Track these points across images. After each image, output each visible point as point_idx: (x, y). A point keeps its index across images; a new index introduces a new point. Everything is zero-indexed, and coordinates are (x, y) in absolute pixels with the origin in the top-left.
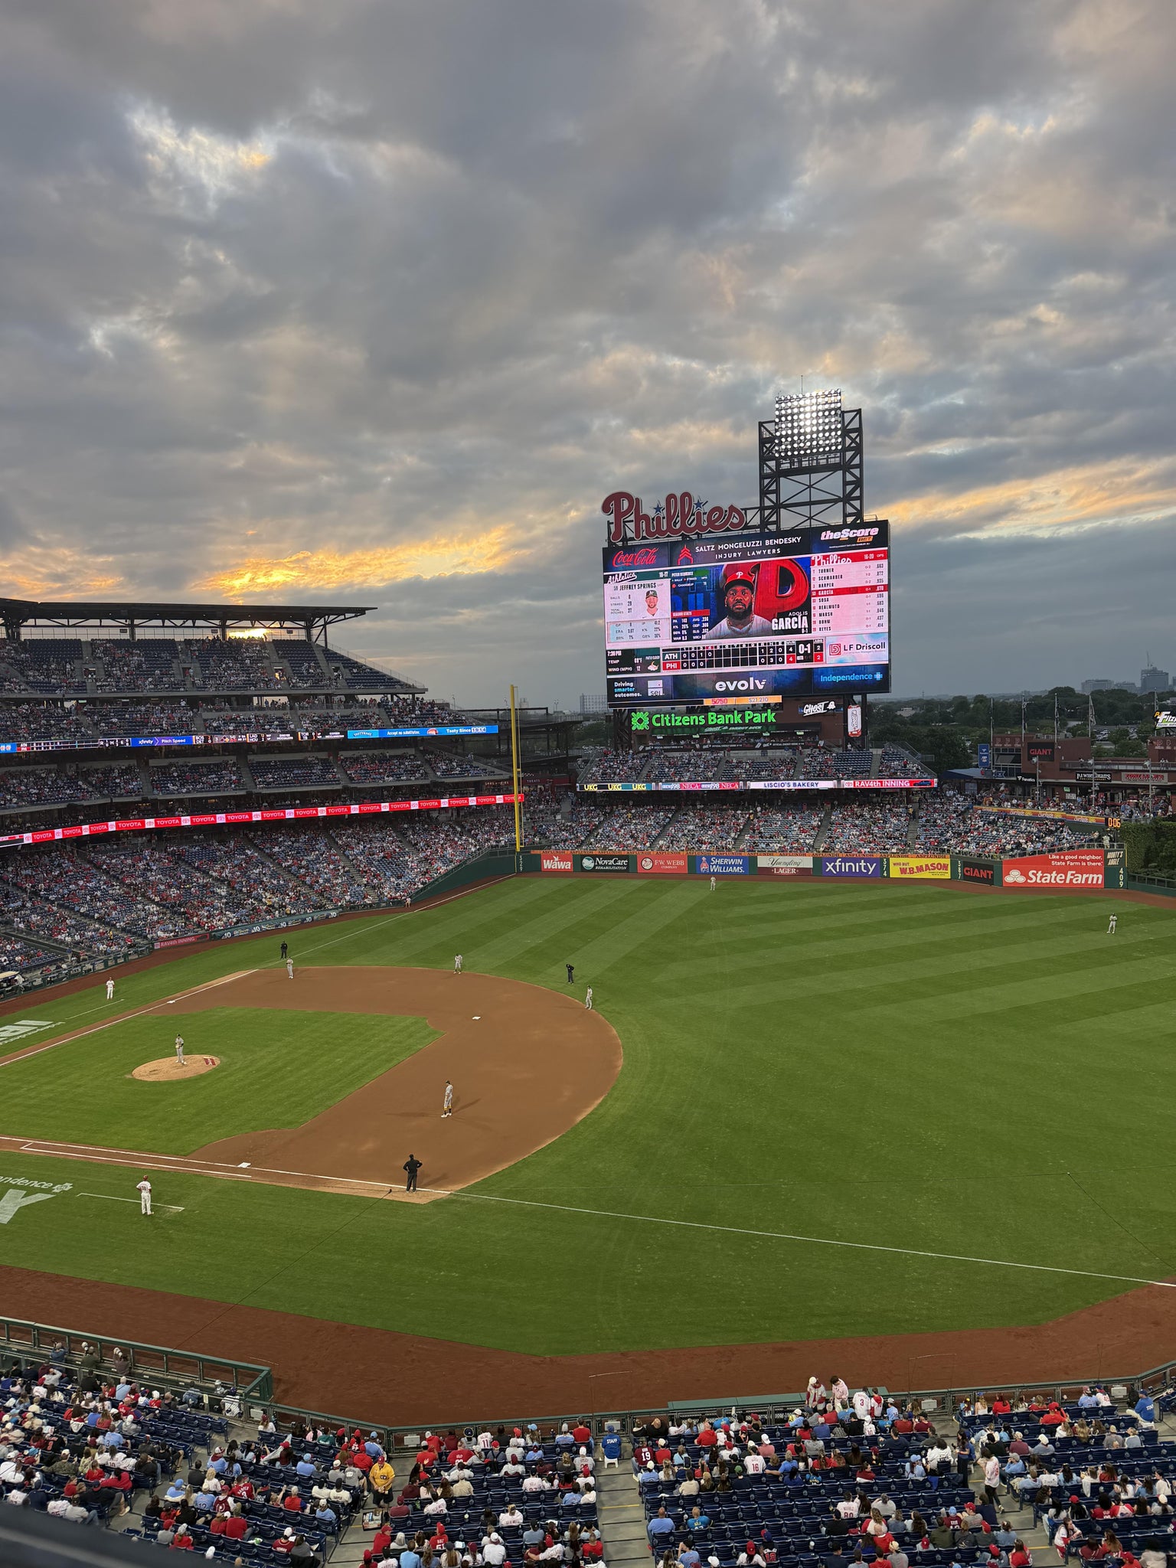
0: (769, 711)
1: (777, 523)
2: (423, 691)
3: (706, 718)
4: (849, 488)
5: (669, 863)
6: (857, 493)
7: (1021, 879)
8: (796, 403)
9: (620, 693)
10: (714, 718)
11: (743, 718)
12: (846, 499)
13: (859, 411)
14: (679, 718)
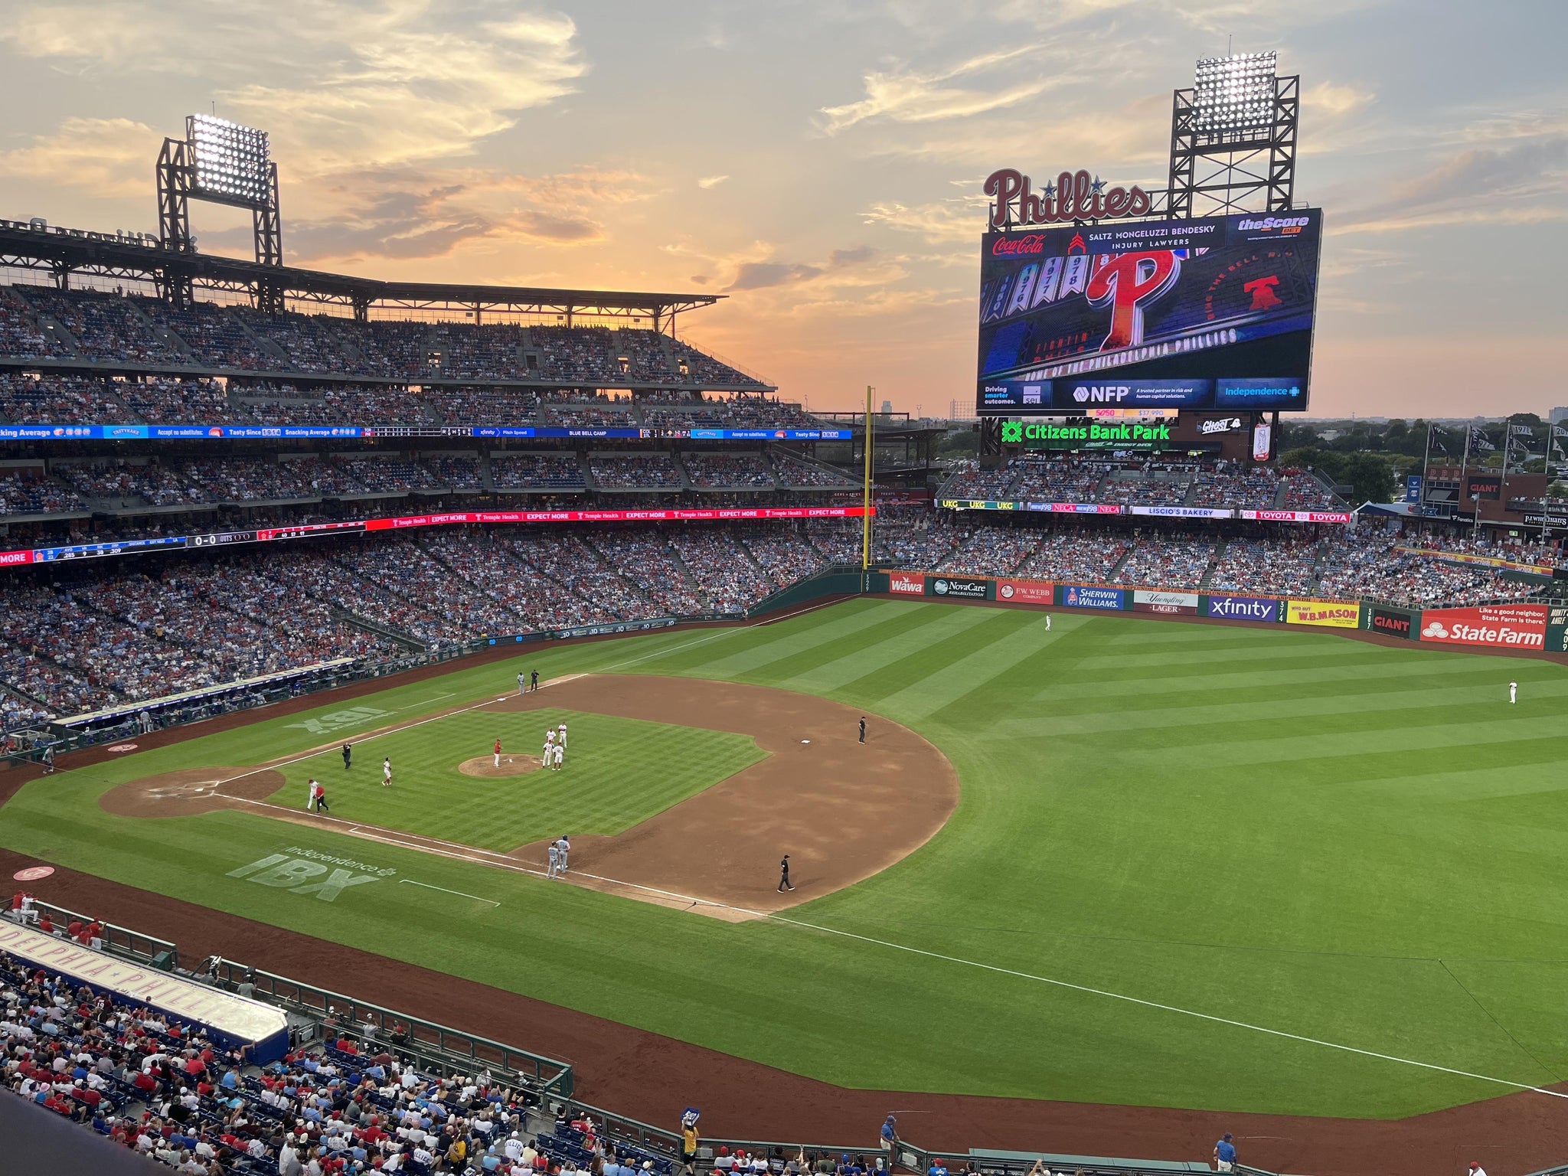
0: (1162, 426)
1: (1188, 209)
2: (773, 389)
3: (1088, 432)
4: (1277, 169)
5: (1032, 592)
6: (1286, 176)
7: (1443, 634)
8: (1220, 68)
9: (991, 399)
10: (1097, 432)
11: (1131, 433)
12: (1273, 182)
13: (1296, 78)
14: (1056, 430)
